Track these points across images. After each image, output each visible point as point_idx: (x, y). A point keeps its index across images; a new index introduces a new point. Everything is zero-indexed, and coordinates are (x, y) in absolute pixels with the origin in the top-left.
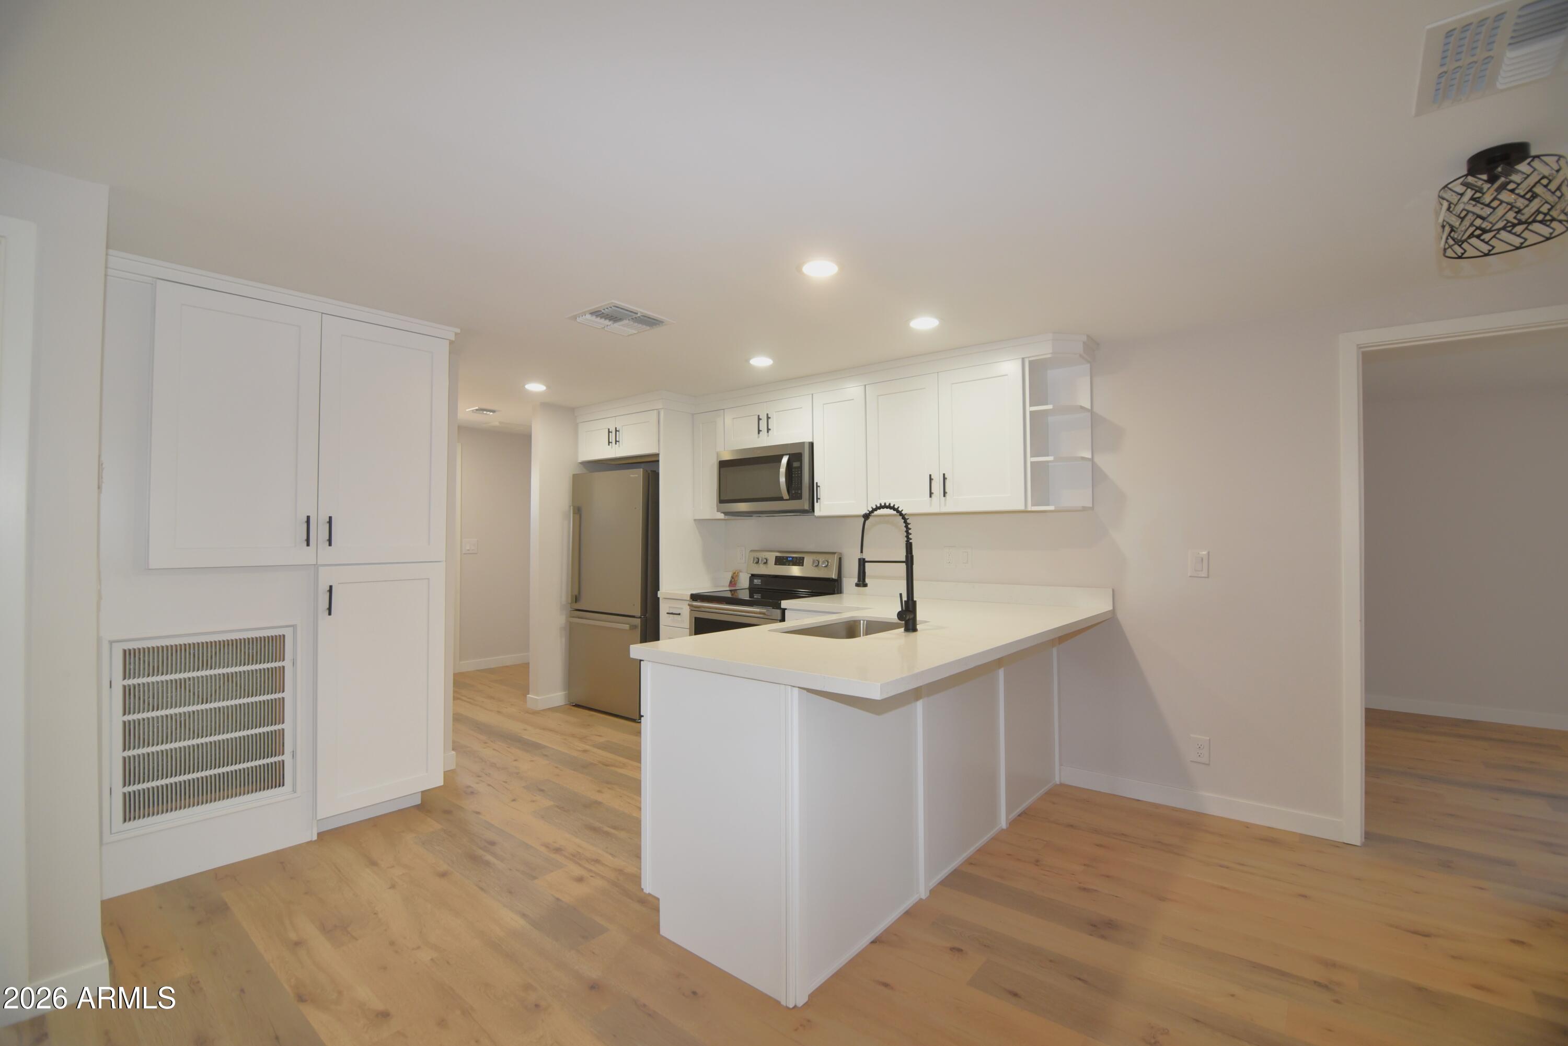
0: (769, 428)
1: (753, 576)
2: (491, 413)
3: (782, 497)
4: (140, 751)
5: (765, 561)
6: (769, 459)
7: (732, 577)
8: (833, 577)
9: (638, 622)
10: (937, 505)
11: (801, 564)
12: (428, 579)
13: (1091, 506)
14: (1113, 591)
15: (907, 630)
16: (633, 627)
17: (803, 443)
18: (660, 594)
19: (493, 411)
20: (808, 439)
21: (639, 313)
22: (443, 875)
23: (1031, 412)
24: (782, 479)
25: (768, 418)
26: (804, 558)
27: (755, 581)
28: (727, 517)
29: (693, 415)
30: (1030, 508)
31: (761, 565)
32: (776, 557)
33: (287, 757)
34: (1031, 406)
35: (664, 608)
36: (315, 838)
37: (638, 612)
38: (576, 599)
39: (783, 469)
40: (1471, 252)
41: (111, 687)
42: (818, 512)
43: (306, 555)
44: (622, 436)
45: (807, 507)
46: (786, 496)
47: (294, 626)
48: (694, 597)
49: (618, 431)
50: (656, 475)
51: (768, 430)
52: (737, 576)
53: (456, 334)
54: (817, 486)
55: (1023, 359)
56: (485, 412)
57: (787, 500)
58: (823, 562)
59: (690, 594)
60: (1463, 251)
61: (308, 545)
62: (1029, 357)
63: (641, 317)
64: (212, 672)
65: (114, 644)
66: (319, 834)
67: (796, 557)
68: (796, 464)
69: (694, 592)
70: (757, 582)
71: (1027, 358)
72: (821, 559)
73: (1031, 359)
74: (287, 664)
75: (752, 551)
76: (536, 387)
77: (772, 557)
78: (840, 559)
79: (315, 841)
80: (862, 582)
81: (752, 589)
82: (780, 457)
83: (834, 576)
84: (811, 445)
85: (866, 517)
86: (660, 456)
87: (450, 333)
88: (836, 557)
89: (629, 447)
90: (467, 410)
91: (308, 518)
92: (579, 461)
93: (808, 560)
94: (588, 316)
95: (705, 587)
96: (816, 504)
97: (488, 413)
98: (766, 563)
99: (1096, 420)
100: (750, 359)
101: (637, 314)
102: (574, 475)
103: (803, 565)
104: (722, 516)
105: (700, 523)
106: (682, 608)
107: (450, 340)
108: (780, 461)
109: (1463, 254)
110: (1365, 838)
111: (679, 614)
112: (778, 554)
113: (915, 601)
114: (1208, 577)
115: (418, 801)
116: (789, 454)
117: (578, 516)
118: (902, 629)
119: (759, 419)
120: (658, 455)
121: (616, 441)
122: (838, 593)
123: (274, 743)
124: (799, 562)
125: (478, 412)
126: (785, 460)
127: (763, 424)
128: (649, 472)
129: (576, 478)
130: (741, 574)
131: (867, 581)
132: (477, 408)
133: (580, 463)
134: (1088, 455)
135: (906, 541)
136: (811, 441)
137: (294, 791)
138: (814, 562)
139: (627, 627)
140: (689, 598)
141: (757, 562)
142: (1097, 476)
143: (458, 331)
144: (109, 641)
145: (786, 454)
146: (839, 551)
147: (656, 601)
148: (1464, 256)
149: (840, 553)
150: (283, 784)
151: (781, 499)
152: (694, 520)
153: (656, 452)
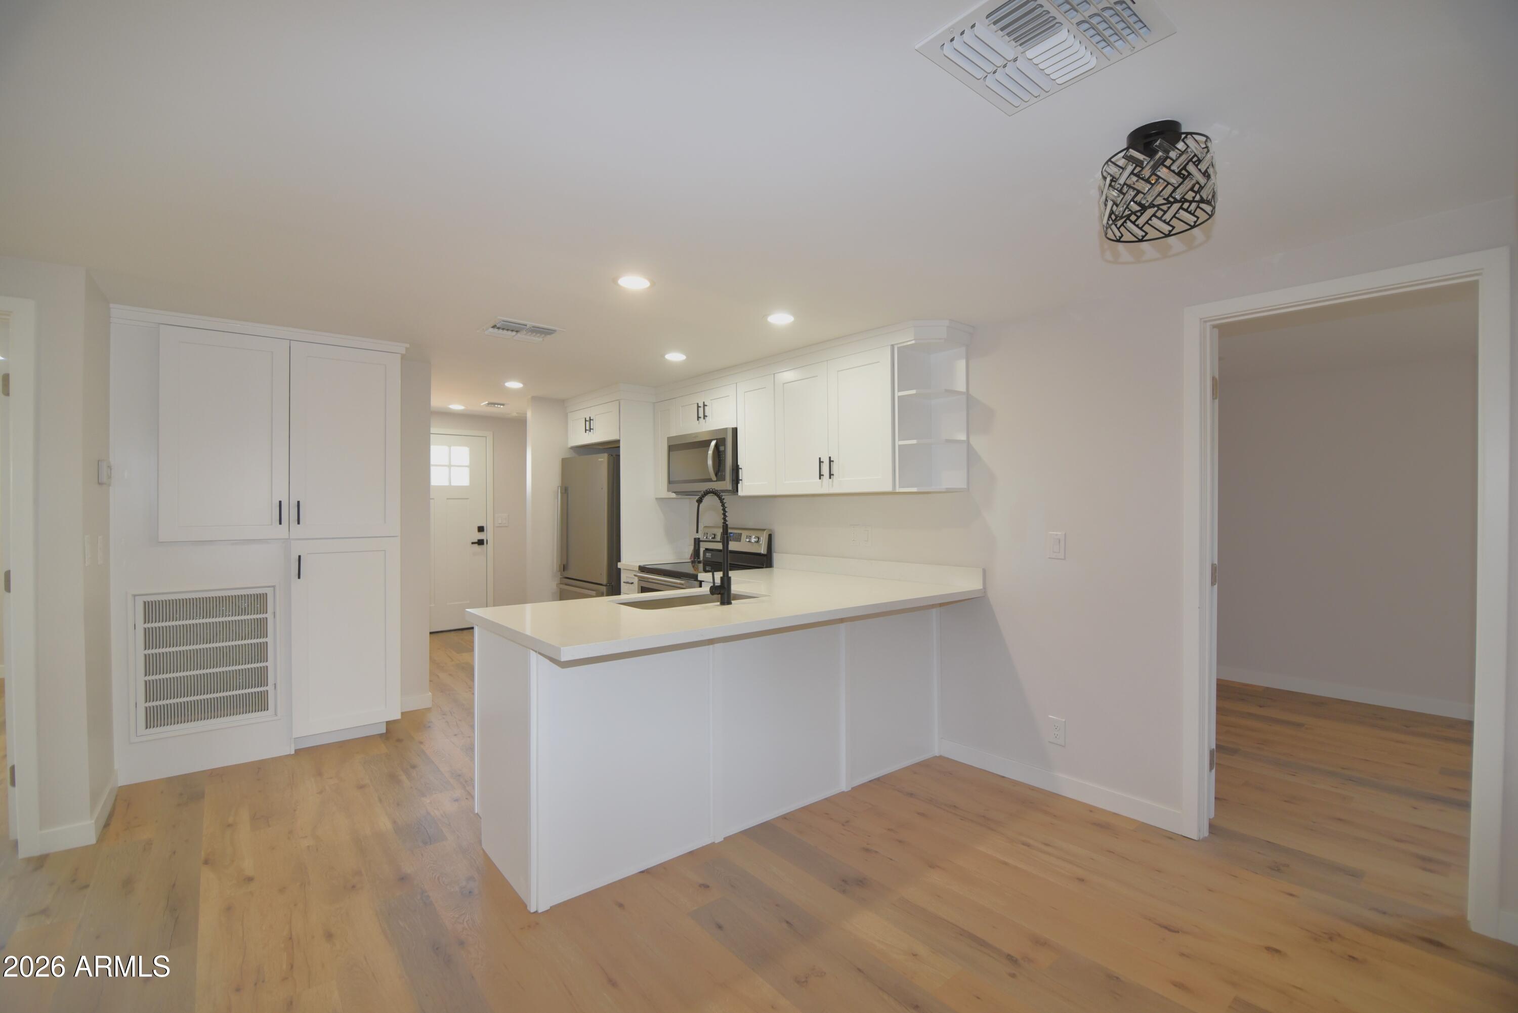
0: (706, 414)
1: (706, 550)
2: (502, 406)
3: (711, 479)
4: (158, 677)
5: (713, 536)
6: (702, 444)
8: (762, 552)
9: (604, 589)
10: (825, 487)
11: (739, 540)
12: (385, 551)
13: (964, 486)
14: (984, 571)
15: (723, 603)
17: (726, 429)
18: (620, 565)
19: (503, 405)
20: (732, 425)
21: (528, 325)
22: (361, 787)
23: (899, 397)
24: (710, 462)
25: (705, 406)
26: (741, 534)
27: (707, 554)
28: (680, 496)
29: (654, 402)
30: (898, 490)
33: (270, 688)
34: (899, 391)
35: (623, 577)
36: (293, 752)
37: (605, 581)
38: (564, 567)
39: (710, 452)
40: (1153, 233)
41: (135, 629)
42: (740, 493)
43: (281, 531)
44: (594, 425)
45: (733, 488)
46: (714, 478)
47: (274, 587)
48: (642, 569)
49: (593, 420)
50: (618, 459)
51: (705, 417)
53: (407, 349)
54: (739, 469)
55: (893, 346)
56: (496, 406)
57: (715, 481)
58: (756, 538)
59: (638, 565)
60: (1144, 234)
61: (280, 523)
62: (897, 344)
63: (532, 328)
64: (214, 620)
65: (137, 597)
66: (296, 751)
67: (736, 533)
68: (722, 448)
69: (642, 564)
71: (896, 344)
72: (755, 535)
73: (899, 346)
74: (269, 615)
76: (514, 385)
77: (718, 532)
78: (768, 535)
79: (293, 754)
81: (705, 562)
82: (710, 441)
83: (763, 550)
84: (735, 431)
86: (621, 442)
87: (401, 348)
88: (764, 533)
89: (598, 436)
90: (482, 404)
91: (280, 502)
93: (743, 536)
94: (491, 330)
96: (740, 486)
97: (499, 406)
98: (714, 538)
99: (970, 401)
100: (665, 354)
101: (526, 326)
102: (563, 459)
103: (740, 541)
104: (674, 495)
105: (660, 500)
106: (634, 578)
107: (401, 354)
108: (709, 445)
109: (1143, 237)
110: (1210, 832)
111: (632, 583)
113: (730, 577)
114: (1065, 559)
115: (383, 730)
116: (717, 439)
117: (566, 495)
118: (719, 603)
119: (699, 407)
120: (618, 441)
121: (590, 429)
122: (772, 567)
123: (261, 677)
124: (738, 537)
125: (490, 405)
126: (713, 443)
127: (701, 413)
128: (614, 456)
129: (565, 463)
132: (487, 402)
133: (570, 448)
134: (963, 437)
135: (723, 523)
136: (735, 426)
137: (276, 715)
138: (747, 537)
140: (637, 569)
142: (972, 457)
143: (408, 345)
144: (132, 595)
145: (714, 440)
147: (619, 571)
148: (1145, 239)
149: (770, 530)
150: (266, 708)
151: (710, 480)
152: (656, 499)
153: (618, 438)
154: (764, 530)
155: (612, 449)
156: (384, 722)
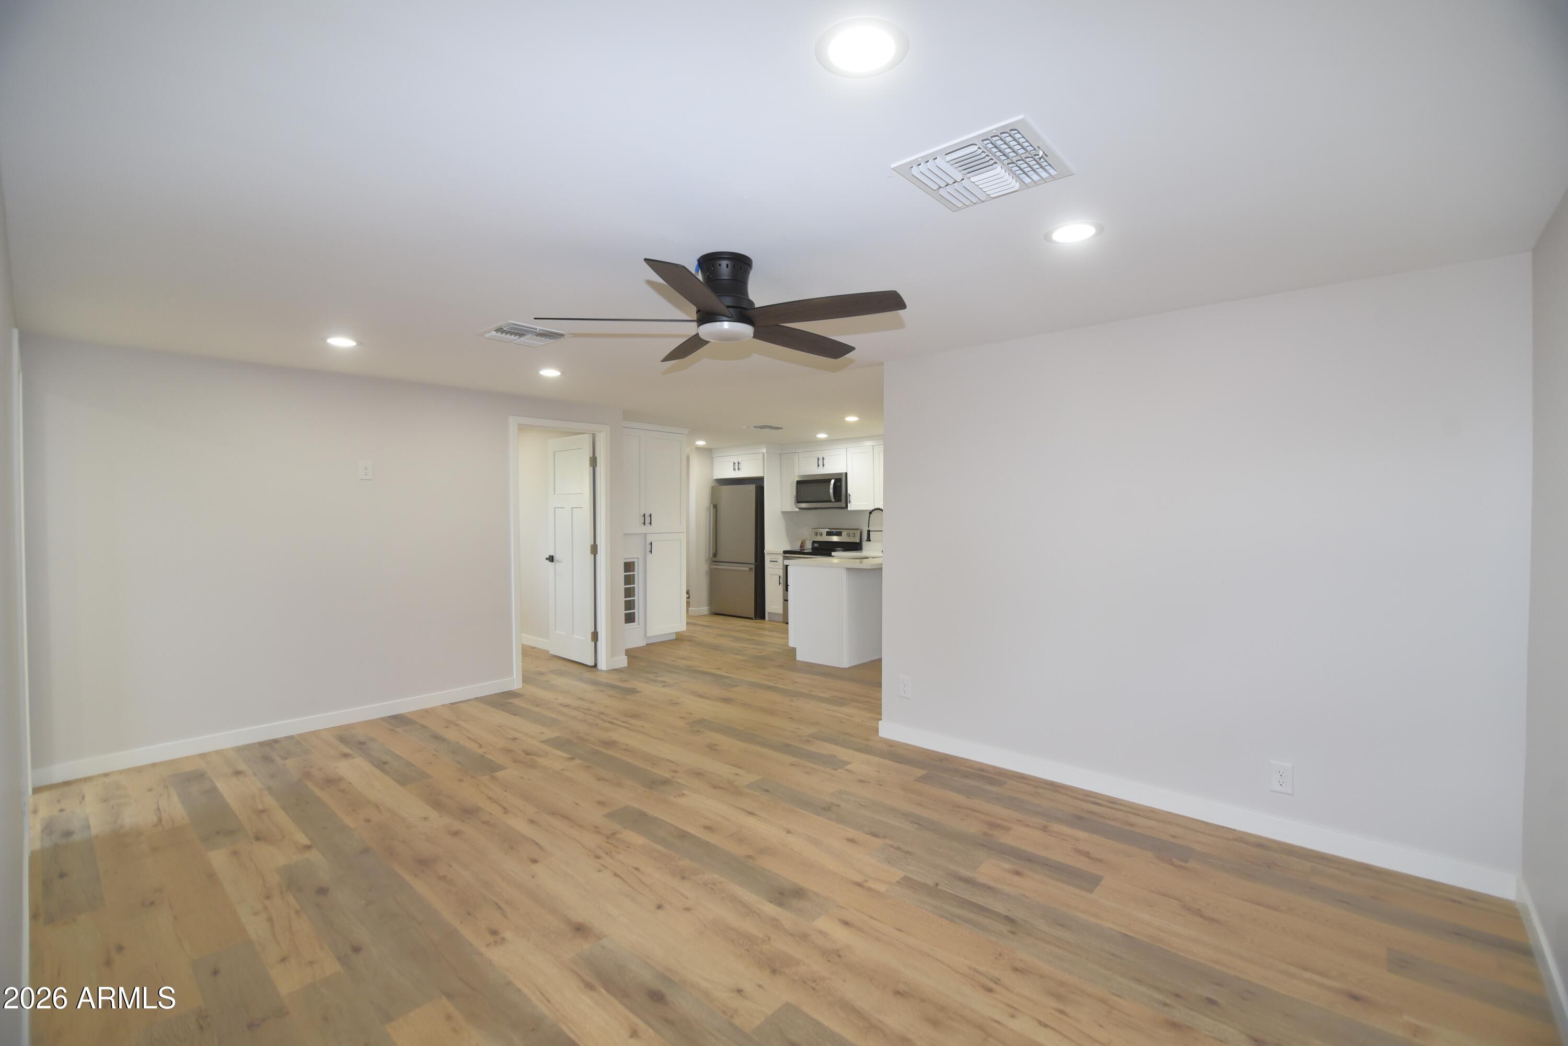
1: (814, 542)
5: (821, 533)
6: (823, 481)
7: (802, 543)
9: (753, 566)
12: (681, 540)
16: (751, 569)
17: (842, 473)
18: (766, 551)
20: (844, 471)
24: (831, 491)
25: (823, 459)
26: (842, 532)
28: (800, 510)
29: (781, 454)
31: (819, 536)
32: (827, 532)
33: (638, 610)
35: (767, 559)
36: (645, 645)
37: (753, 561)
38: (715, 555)
39: (831, 486)
42: (849, 508)
43: (644, 529)
44: (742, 466)
45: (844, 506)
46: (833, 500)
47: (638, 558)
48: (785, 552)
49: (740, 463)
50: (763, 488)
51: (823, 465)
52: (804, 542)
54: (849, 495)
57: (833, 502)
58: (852, 534)
59: (782, 550)
61: (645, 525)
67: (837, 532)
68: (838, 484)
69: (785, 550)
70: (816, 545)
72: (851, 532)
74: (636, 573)
75: (813, 528)
76: (700, 443)
77: (824, 531)
78: (861, 532)
80: (869, 539)
81: (813, 548)
82: (830, 480)
83: (858, 541)
84: (846, 474)
85: (870, 513)
86: (764, 477)
88: (859, 532)
89: (748, 473)
91: (645, 513)
92: (714, 478)
93: (844, 533)
95: (788, 548)
96: (849, 505)
98: (821, 535)
100: (815, 434)
102: (712, 487)
103: (841, 536)
104: (798, 510)
105: (785, 513)
106: (778, 559)
107: (686, 435)
108: (830, 482)
111: (777, 561)
112: (828, 530)
115: (674, 637)
116: (835, 478)
117: (715, 510)
119: (818, 459)
120: (762, 477)
121: (737, 468)
122: (860, 550)
123: (633, 605)
124: (839, 534)
126: (833, 481)
127: (820, 462)
128: (759, 486)
129: (713, 489)
130: (806, 541)
131: (871, 539)
133: (715, 480)
136: (846, 472)
137: (639, 625)
138: (847, 534)
139: (748, 569)
140: (782, 553)
141: (817, 535)
145: (833, 479)
146: (862, 528)
147: (763, 555)
149: (861, 529)
150: (634, 621)
151: (831, 501)
152: (782, 512)
153: (762, 475)
154: (858, 529)
155: (758, 484)
156: (674, 633)
